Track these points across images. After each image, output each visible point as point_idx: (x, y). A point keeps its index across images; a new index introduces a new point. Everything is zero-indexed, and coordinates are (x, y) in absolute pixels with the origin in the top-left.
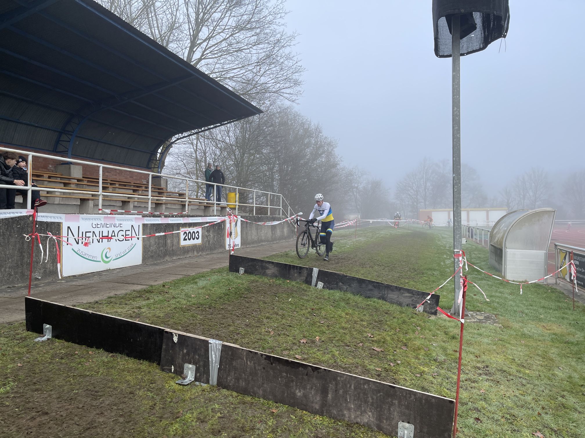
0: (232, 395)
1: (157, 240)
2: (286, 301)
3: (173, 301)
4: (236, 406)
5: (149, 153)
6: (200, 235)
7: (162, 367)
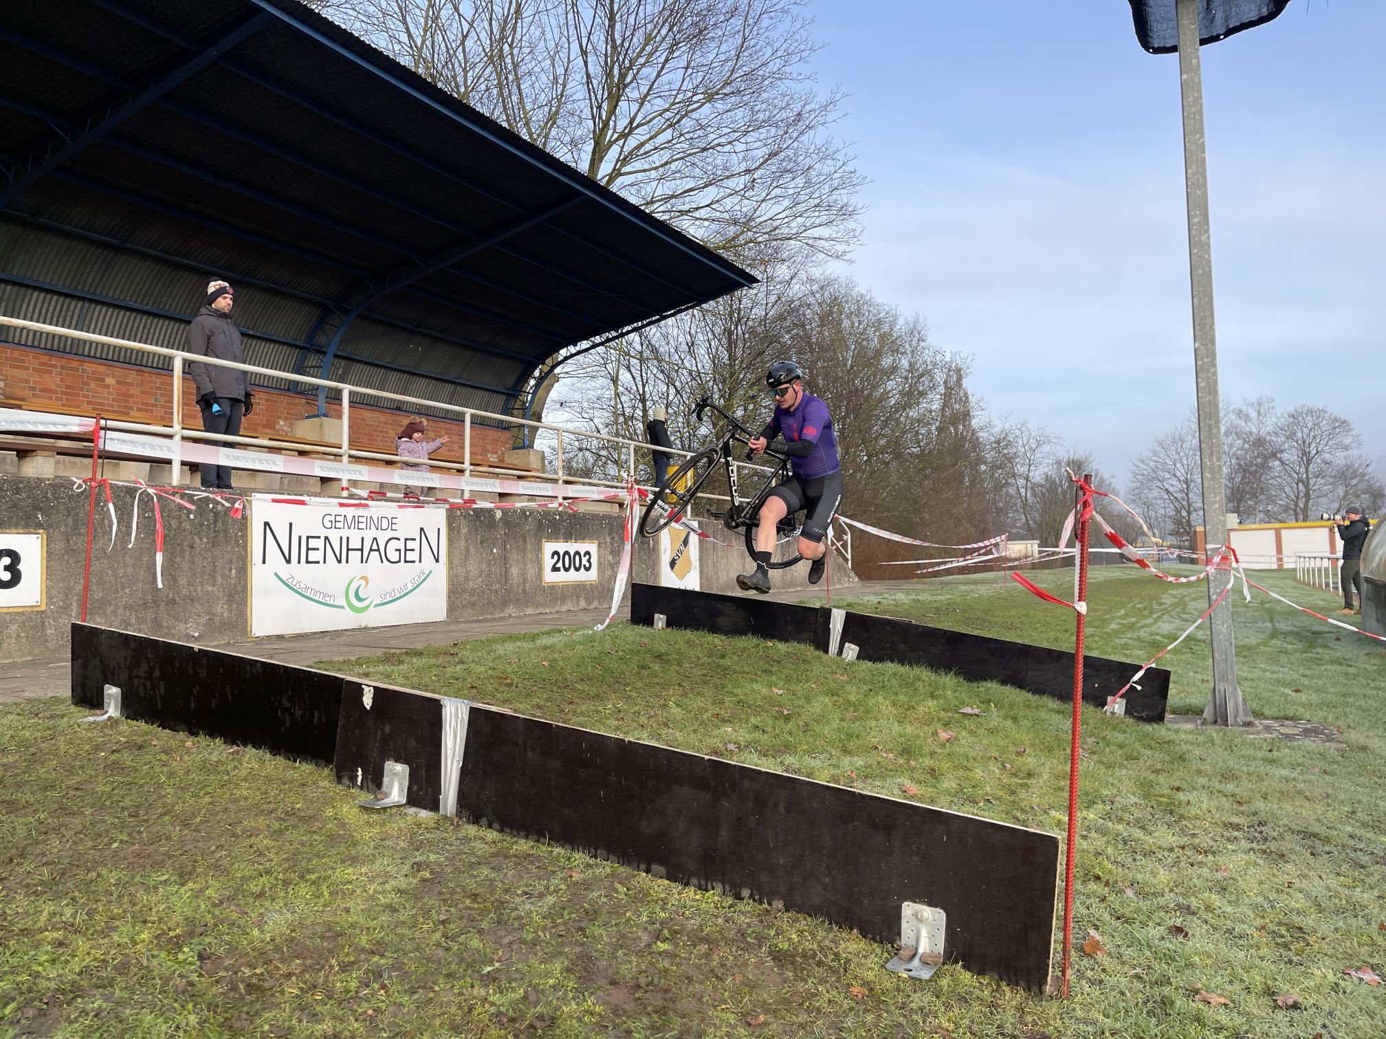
0: (484, 838)
1: (484, 566)
4: (483, 861)
5: (503, 393)
6: (594, 560)
7: (337, 773)
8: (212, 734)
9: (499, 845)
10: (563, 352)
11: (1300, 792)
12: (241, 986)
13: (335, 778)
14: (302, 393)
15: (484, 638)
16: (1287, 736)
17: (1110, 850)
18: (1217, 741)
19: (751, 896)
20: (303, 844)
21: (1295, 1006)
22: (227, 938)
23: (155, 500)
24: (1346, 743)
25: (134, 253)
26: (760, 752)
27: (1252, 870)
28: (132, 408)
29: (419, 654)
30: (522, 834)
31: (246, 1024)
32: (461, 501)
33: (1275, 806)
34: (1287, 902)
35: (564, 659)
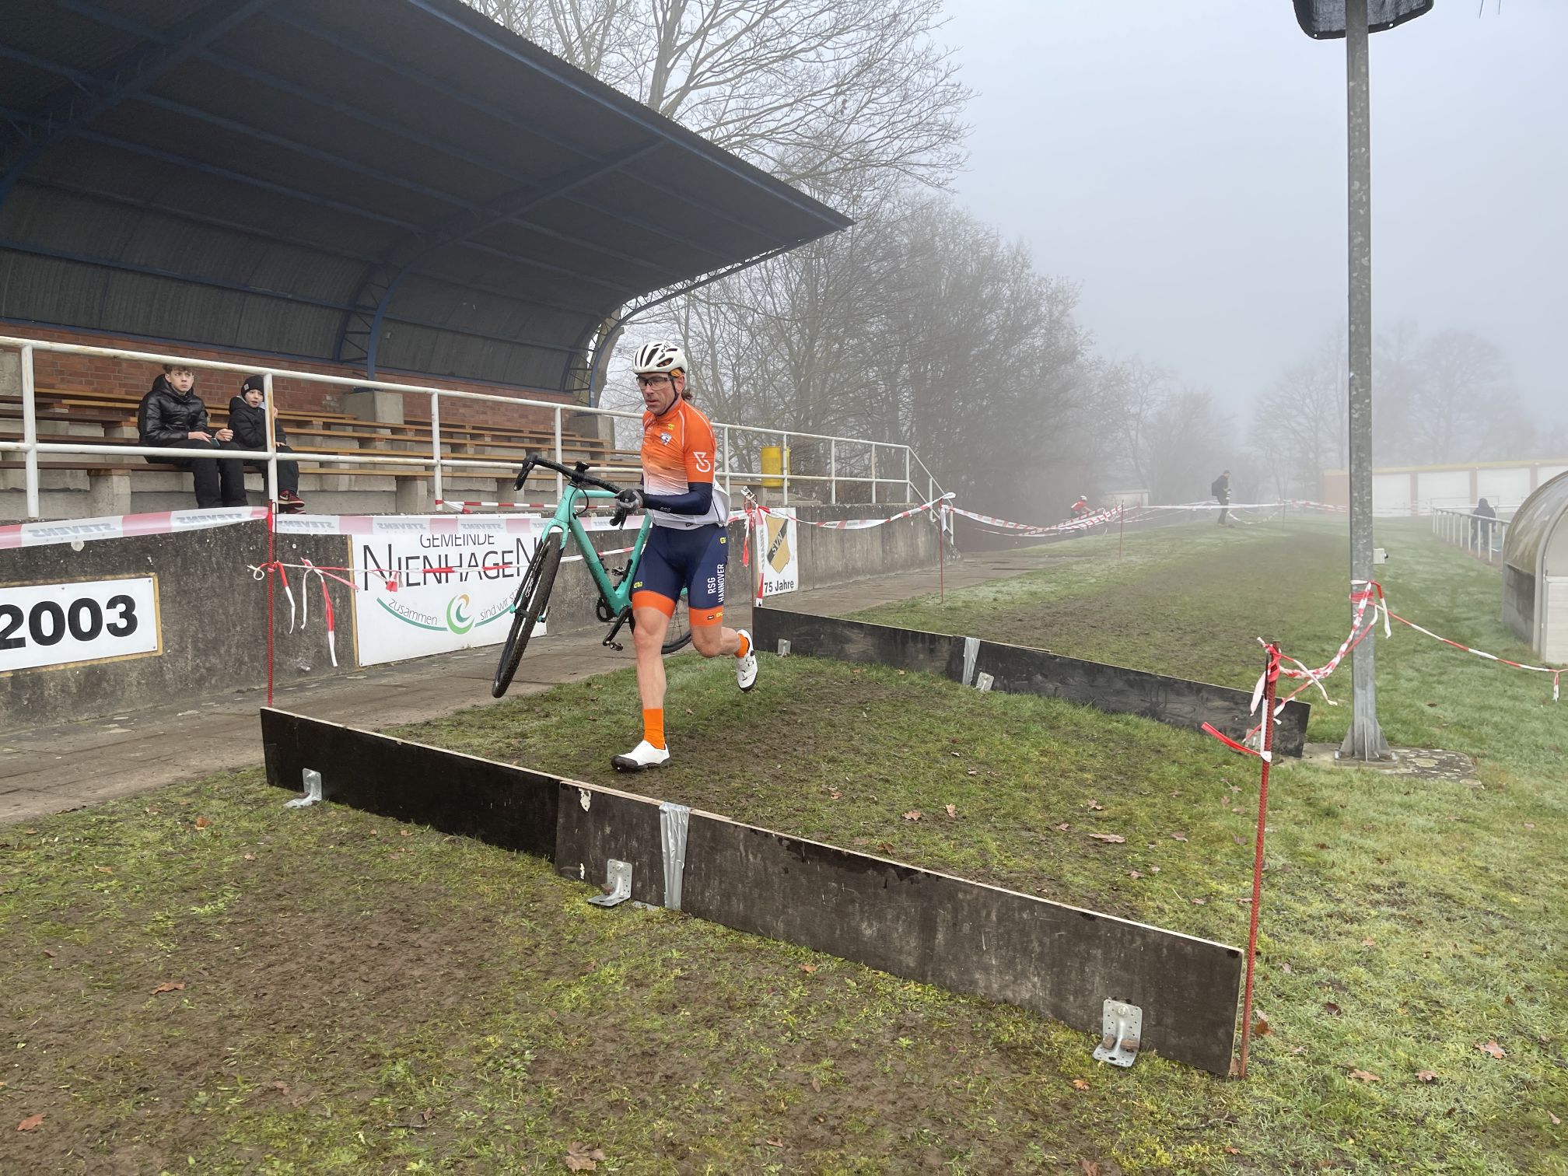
0: (713, 933)
2: (888, 721)
3: (605, 721)
4: (721, 956)
5: (565, 351)
7: (560, 867)
9: (730, 939)
10: (632, 303)
11: (1437, 845)
13: (556, 871)
14: (348, 362)
16: (1423, 771)
17: (1265, 922)
18: (1357, 783)
21: (1434, 1082)
24: (1480, 780)
27: (1394, 940)
30: (748, 930)
33: (1413, 864)
34: (1425, 974)
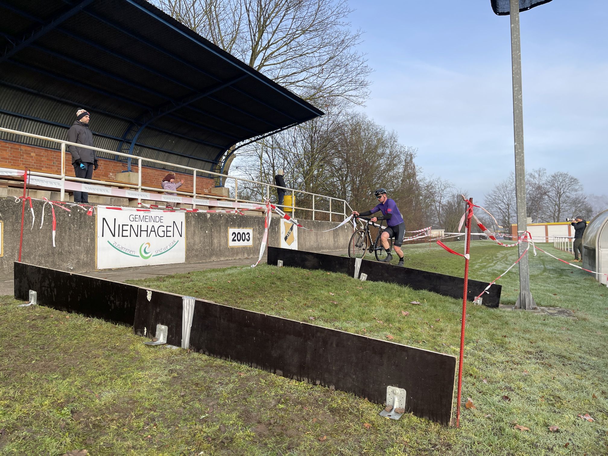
0: (201, 359)
1: (202, 239)
5: (211, 162)
6: (251, 236)
7: (135, 330)
8: (78, 313)
9: (208, 362)
10: (238, 144)
11: (557, 338)
12: (91, 425)
13: (134, 332)
14: (120, 161)
15: (202, 270)
16: (551, 314)
17: (476, 363)
18: (522, 316)
19: (321, 384)
20: (119, 361)
21: (557, 431)
22: (84, 403)
23: (52, 207)
24: (577, 317)
25: (43, 97)
26: (324, 320)
27: (537, 372)
28: (43, 167)
29: (173, 277)
30: (219, 357)
31: (92, 442)
32: (192, 210)
33: (547, 344)
34: (553, 386)
35: (237, 280)
